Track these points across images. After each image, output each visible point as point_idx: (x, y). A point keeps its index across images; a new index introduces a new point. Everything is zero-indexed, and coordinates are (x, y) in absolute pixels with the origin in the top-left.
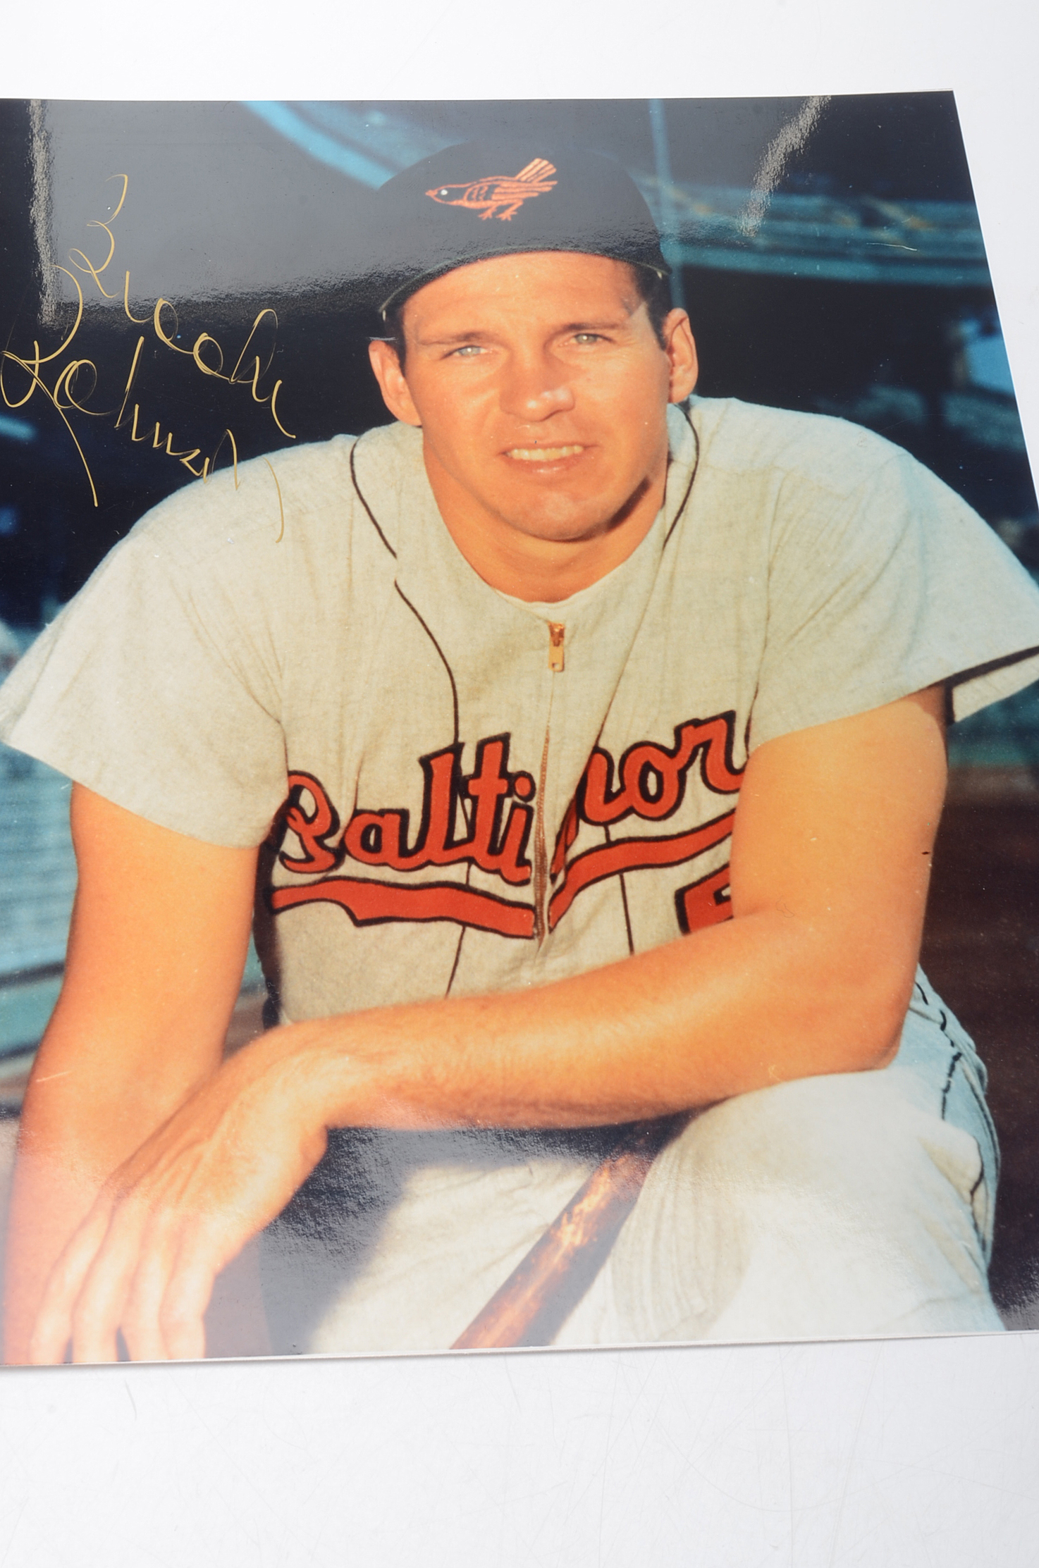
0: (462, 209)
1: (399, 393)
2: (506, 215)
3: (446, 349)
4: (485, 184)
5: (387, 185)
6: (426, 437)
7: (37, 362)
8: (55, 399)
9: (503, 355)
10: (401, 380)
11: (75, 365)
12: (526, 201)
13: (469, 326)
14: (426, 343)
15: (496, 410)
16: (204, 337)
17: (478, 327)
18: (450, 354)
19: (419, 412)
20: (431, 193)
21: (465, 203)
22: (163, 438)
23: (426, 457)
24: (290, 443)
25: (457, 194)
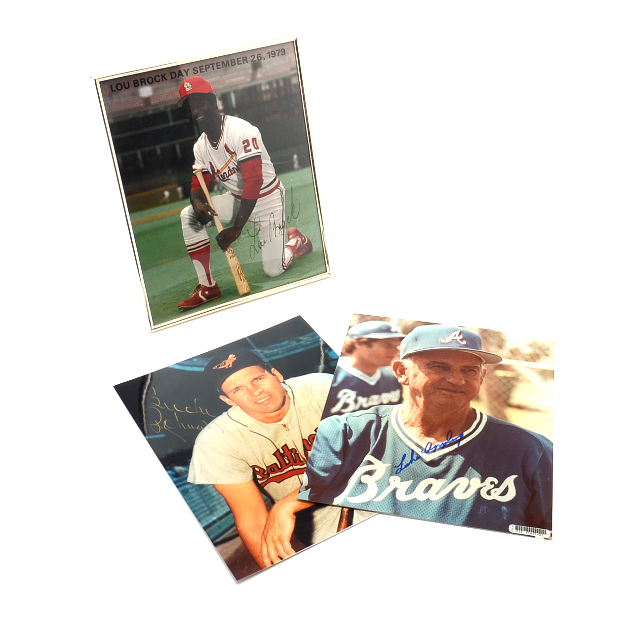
0: (221, 369)
1: (230, 402)
2: (230, 366)
3: (234, 392)
4: (223, 363)
5: (204, 370)
6: (240, 406)
7: (158, 424)
8: (165, 428)
9: (245, 388)
10: (229, 400)
11: (165, 421)
12: (233, 362)
13: (236, 386)
14: (229, 392)
15: (250, 397)
16: (187, 408)
17: (238, 386)
18: (235, 392)
19: (236, 403)
20: (214, 368)
21: (221, 367)
22: (190, 426)
23: (243, 410)
24: (215, 418)
25: (219, 366)
